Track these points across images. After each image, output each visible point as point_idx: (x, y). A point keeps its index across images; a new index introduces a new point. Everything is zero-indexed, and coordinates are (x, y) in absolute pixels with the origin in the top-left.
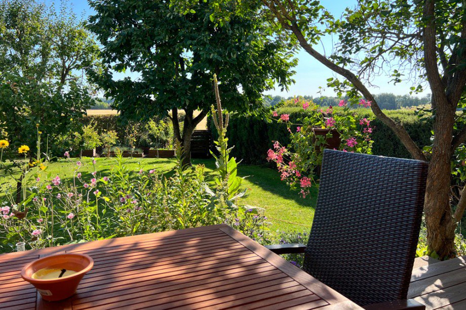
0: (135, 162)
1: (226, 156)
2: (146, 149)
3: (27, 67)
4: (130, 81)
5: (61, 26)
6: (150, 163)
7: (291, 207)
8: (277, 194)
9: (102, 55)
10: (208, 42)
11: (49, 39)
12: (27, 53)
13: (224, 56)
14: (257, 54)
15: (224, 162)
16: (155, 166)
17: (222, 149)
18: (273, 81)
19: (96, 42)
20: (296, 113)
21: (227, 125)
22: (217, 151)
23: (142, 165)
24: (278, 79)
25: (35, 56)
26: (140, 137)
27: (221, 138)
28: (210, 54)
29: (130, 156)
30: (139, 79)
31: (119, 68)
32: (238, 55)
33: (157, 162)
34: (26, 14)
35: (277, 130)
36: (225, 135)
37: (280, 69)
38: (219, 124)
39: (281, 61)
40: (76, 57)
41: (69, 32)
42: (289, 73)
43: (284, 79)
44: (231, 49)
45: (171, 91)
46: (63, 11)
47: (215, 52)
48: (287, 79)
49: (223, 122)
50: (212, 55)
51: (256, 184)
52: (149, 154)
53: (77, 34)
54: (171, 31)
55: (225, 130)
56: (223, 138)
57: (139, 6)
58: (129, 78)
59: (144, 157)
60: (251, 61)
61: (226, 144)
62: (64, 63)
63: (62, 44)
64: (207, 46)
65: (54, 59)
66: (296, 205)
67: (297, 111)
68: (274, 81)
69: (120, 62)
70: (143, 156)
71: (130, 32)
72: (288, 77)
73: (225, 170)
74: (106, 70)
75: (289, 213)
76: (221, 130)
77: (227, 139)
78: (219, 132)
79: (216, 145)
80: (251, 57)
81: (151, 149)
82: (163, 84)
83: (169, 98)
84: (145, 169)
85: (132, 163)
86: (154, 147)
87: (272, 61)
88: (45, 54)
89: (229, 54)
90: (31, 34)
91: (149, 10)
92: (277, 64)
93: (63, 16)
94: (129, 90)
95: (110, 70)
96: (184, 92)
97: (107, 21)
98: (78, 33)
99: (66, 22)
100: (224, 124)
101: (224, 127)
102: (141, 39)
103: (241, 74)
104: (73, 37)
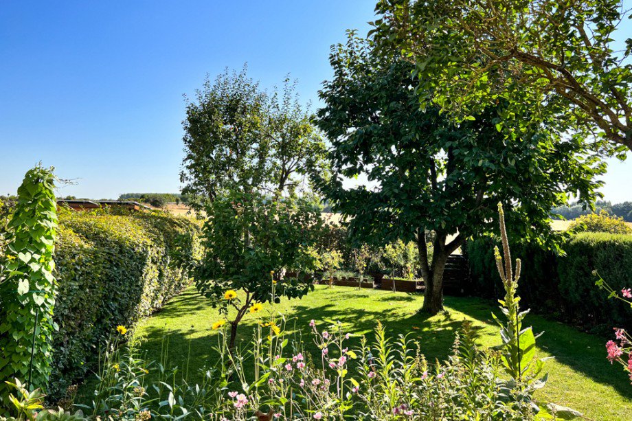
0: (365, 296)
1: (517, 325)
2: (379, 278)
3: (242, 170)
4: (365, 191)
5: (282, 121)
6: (385, 300)
7: (609, 399)
8: (581, 371)
9: (330, 156)
10: (476, 144)
11: (268, 136)
12: (243, 154)
13: (497, 162)
14: (545, 159)
15: (514, 332)
16: (392, 304)
17: (512, 313)
18: (567, 194)
19: (322, 138)
20: (605, 243)
21: (519, 277)
22: (504, 315)
23: (373, 301)
24: (575, 192)
25: (252, 157)
26: (370, 259)
27: (510, 297)
28: (478, 161)
29: (358, 286)
30: (376, 188)
31: (350, 173)
32: (517, 161)
33: (393, 299)
34: (245, 107)
35: (572, 265)
36: (514, 291)
37: (578, 177)
38: (505, 275)
39: (581, 168)
40: (297, 157)
41: (292, 128)
42: (592, 185)
43: (586, 192)
44: (507, 152)
45: (419, 208)
46: (286, 103)
47: (485, 157)
48: (590, 192)
49: (512, 273)
50: (481, 162)
51: (545, 350)
52: (383, 285)
53: (302, 131)
54: (422, 128)
55: (515, 285)
56: (512, 296)
57: (382, 97)
58: (364, 186)
59: (376, 288)
60: (536, 169)
61: (518, 305)
62: (284, 164)
63: (283, 141)
64: (474, 151)
65: (273, 160)
66: (617, 396)
67: (606, 240)
68: (569, 196)
69: (351, 166)
70: (374, 286)
71: (369, 130)
72: (591, 189)
73: (516, 345)
74: (335, 177)
75: (608, 409)
76: (510, 285)
77: (518, 299)
78: (506, 287)
79: (502, 305)
80: (537, 164)
81: (385, 277)
82: (410, 198)
83: (418, 218)
84: (380, 307)
85: (362, 296)
86: (388, 274)
87: (565, 167)
88: (262, 153)
89: (505, 159)
90: (249, 131)
91: (395, 102)
92: (572, 171)
93: (286, 108)
94: (363, 202)
95: (340, 175)
96: (439, 210)
97: (340, 116)
98: (303, 129)
99: (289, 115)
100: (514, 275)
101: (514, 280)
102: (383, 139)
103: (520, 186)
104: (297, 134)
